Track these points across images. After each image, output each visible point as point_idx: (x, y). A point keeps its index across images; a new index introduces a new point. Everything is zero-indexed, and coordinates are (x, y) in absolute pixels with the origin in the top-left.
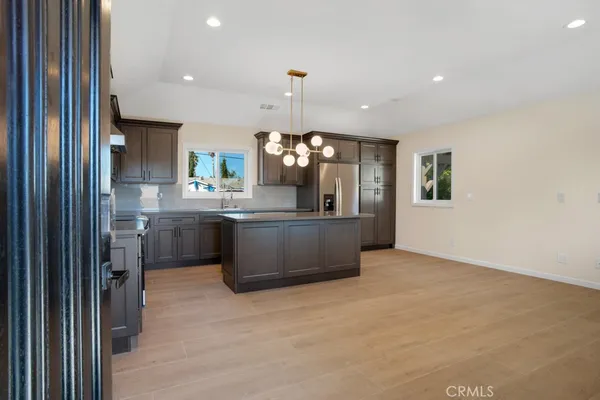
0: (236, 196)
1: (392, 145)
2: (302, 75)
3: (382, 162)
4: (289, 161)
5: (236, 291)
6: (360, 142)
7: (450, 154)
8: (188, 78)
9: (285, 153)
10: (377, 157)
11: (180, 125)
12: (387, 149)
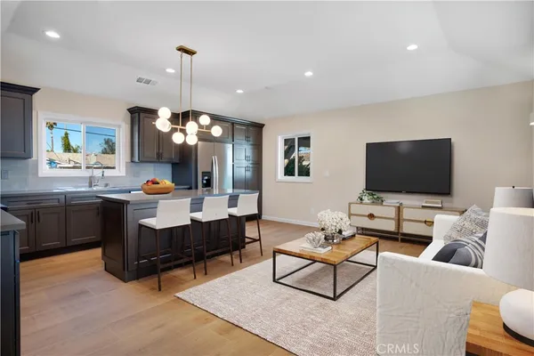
0: (108, 173)
1: (258, 127)
2: (191, 53)
3: (251, 143)
4: (178, 138)
5: (125, 281)
6: (233, 124)
7: (309, 138)
8: (52, 34)
9: (174, 130)
10: (247, 138)
11: (36, 90)
12: (255, 131)
